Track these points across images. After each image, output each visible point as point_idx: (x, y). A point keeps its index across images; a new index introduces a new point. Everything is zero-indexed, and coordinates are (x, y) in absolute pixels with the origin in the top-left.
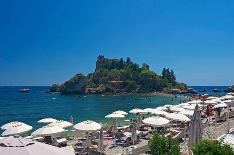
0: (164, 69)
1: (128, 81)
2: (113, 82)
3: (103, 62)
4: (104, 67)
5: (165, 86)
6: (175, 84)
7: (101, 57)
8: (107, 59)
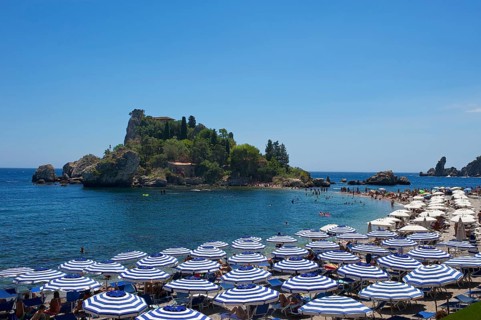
0: (270, 141)
1: (207, 163)
2: (177, 164)
3: (143, 123)
4: (146, 133)
5: (274, 174)
6: (288, 170)
7: (137, 113)
8: (151, 118)
